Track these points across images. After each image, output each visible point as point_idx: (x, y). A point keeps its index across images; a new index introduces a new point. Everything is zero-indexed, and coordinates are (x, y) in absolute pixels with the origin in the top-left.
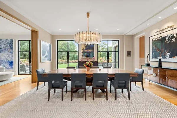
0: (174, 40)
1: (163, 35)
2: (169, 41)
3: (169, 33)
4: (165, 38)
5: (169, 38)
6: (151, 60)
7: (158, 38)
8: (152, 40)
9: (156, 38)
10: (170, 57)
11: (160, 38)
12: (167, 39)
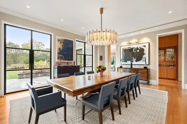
0: (138, 51)
1: (132, 47)
2: (135, 51)
3: (135, 46)
4: (132, 49)
5: (135, 49)
6: (122, 63)
7: (128, 48)
8: (123, 49)
9: (126, 48)
10: (136, 62)
11: (129, 48)
12: (134, 49)
